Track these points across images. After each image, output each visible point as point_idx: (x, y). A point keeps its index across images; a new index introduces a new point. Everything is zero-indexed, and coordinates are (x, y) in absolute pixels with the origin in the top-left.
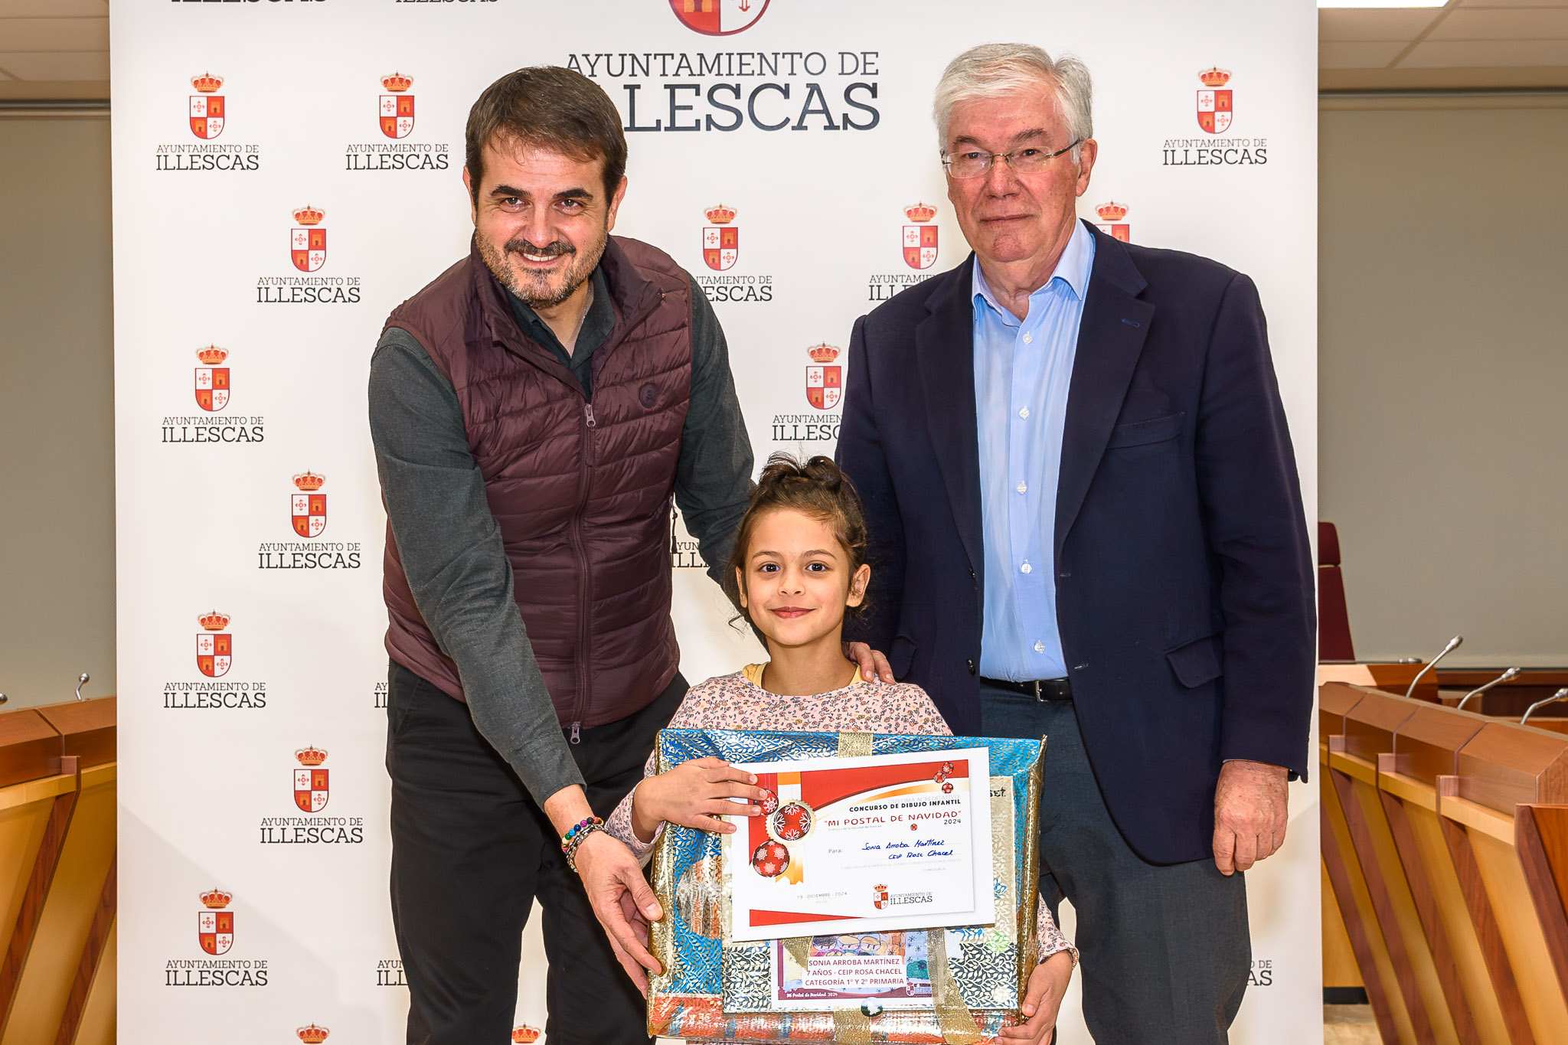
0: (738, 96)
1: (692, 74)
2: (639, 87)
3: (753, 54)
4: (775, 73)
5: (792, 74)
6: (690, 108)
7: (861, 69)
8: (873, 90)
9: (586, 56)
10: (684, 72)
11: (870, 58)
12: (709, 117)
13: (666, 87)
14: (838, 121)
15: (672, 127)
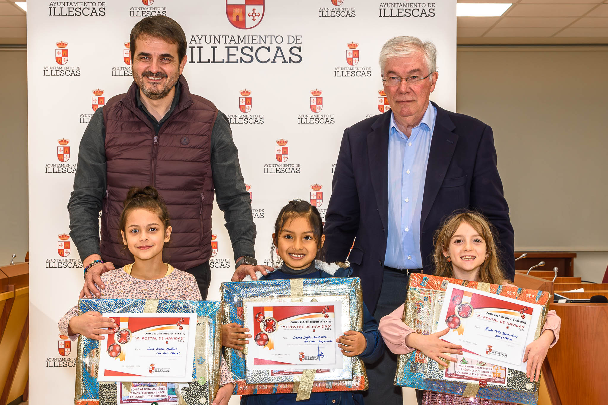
0: (252, 51)
1: (235, 43)
2: (216, 47)
3: (257, 36)
4: (265, 43)
5: (271, 43)
6: (235, 55)
7: (295, 42)
8: (300, 49)
9: (198, 36)
10: (233, 42)
11: (299, 38)
12: (241, 58)
13: (226, 47)
14: (287, 60)
15: (228, 62)
